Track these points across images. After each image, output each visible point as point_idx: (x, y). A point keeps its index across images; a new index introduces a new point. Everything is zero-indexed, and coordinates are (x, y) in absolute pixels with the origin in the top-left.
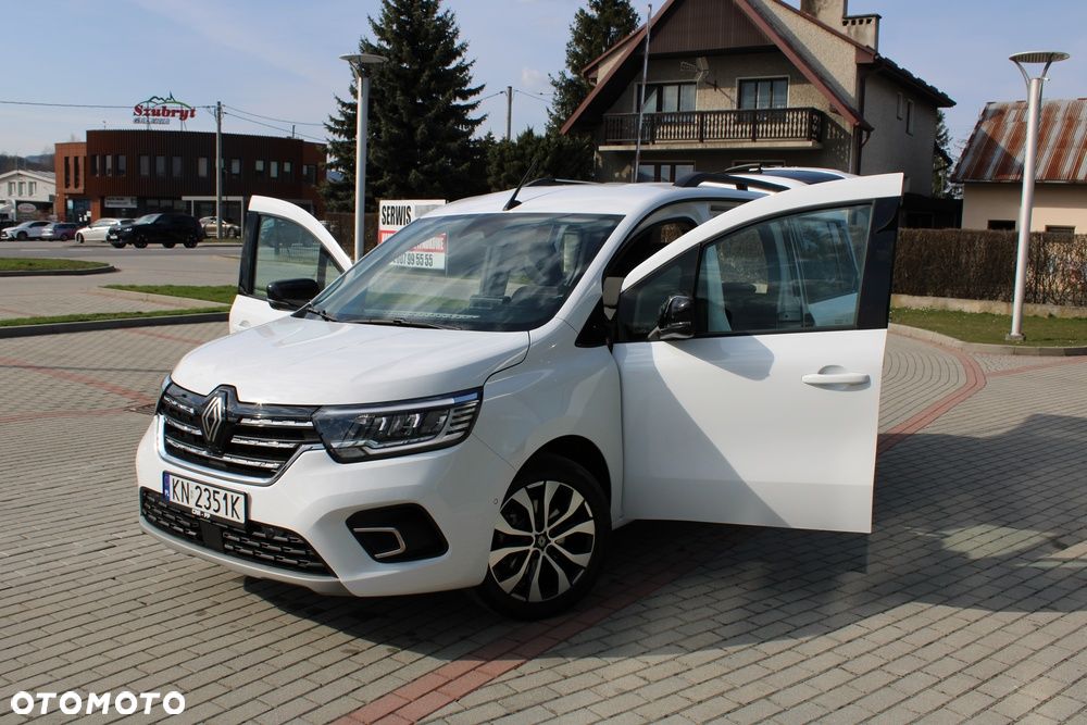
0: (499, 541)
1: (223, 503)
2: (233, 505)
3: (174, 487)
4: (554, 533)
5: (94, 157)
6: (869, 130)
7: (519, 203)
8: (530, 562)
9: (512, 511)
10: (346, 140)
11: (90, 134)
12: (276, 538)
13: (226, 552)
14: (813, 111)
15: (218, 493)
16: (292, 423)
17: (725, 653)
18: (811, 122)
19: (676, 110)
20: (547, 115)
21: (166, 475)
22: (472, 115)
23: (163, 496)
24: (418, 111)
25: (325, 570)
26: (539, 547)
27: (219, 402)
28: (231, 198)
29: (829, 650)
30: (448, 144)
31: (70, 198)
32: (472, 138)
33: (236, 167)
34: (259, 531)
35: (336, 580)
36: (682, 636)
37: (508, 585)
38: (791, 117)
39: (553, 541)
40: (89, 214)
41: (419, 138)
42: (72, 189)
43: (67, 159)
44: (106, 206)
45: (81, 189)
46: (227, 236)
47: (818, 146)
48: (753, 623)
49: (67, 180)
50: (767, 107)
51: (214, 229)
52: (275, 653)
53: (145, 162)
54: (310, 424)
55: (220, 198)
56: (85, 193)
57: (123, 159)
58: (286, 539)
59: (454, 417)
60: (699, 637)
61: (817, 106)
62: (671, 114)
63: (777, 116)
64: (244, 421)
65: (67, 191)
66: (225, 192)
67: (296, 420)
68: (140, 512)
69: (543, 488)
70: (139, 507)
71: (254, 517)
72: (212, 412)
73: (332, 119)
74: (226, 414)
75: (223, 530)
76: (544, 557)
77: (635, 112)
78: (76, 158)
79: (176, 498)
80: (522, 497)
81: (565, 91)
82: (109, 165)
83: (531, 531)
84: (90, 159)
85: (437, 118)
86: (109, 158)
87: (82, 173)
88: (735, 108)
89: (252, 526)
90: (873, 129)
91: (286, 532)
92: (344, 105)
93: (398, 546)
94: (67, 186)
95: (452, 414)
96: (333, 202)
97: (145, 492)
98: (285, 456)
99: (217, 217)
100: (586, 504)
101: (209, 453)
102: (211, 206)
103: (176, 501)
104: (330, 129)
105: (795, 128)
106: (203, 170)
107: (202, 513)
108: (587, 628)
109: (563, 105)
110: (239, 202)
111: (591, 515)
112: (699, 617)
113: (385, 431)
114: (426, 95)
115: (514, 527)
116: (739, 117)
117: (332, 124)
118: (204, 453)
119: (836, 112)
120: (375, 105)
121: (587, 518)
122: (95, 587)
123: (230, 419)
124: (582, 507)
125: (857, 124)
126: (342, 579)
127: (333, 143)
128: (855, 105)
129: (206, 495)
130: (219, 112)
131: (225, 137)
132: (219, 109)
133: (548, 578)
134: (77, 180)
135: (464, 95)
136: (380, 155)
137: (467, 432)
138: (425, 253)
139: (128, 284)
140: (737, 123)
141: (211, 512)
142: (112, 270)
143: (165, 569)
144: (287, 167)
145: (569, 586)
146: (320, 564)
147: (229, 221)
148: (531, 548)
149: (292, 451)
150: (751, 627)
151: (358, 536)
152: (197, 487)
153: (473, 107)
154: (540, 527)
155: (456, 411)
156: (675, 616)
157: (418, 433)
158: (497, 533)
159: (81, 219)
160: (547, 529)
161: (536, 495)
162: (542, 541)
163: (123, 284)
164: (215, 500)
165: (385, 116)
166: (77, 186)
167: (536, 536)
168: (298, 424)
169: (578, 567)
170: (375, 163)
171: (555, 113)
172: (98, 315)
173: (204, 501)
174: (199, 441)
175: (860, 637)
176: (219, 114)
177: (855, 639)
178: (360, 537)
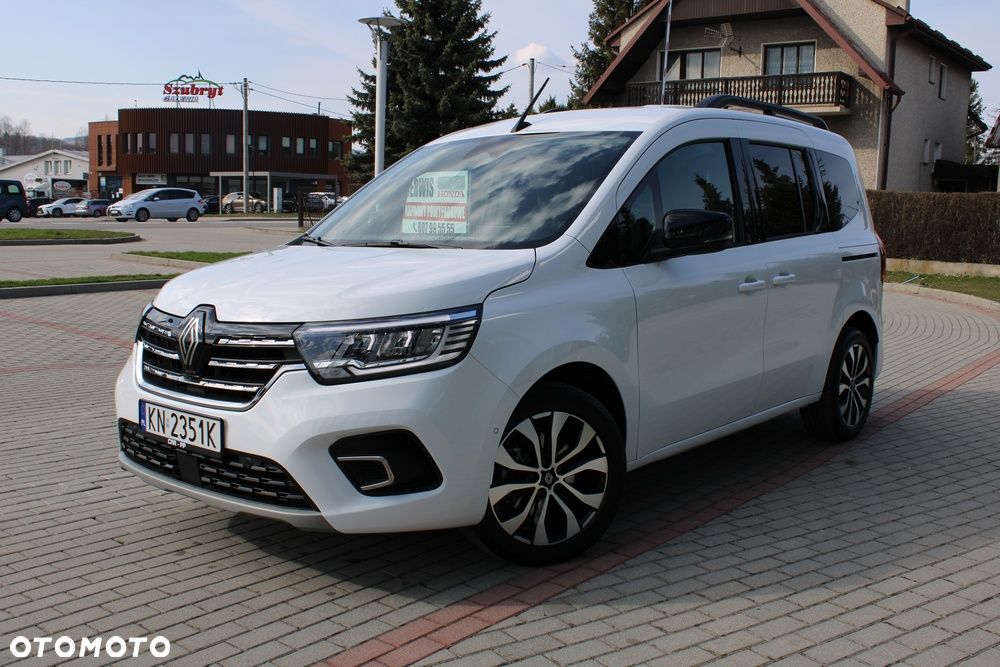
0: (501, 476)
1: (199, 431)
2: (209, 432)
3: (150, 416)
4: (563, 470)
5: (126, 134)
6: (900, 93)
7: (528, 125)
8: (536, 501)
9: (514, 442)
10: (369, 112)
11: (122, 113)
12: (254, 468)
13: (203, 486)
14: (841, 76)
15: (194, 420)
16: (272, 342)
17: (751, 604)
18: (839, 86)
19: (700, 77)
20: (570, 87)
21: (142, 403)
22: (494, 87)
23: (140, 427)
24: (441, 84)
25: (307, 504)
26: (546, 485)
27: (196, 322)
28: (257, 174)
29: (871, 603)
30: (471, 116)
31: (103, 176)
32: (494, 110)
33: (263, 145)
34: (238, 461)
35: (317, 514)
36: (705, 585)
37: (511, 525)
38: (818, 82)
39: (561, 479)
40: (121, 191)
41: (441, 109)
42: (105, 167)
43: (100, 137)
44: (137, 183)
45: (113, 167)
46: (254, 211)
47: (846, 111)
48: (784, 573)
49: (100, 158)
50: (793, 73)
51: (241, 204)
52: (253, 594)
53: (174, 140)
54: (290, 342)
55: (247, 173)
56: (117, 171)
57: (153, 137)
58: (264, 469)
59: (450, 335)
60: (723, 587)
61: (846, 70)
62: (695, 82)
63: (803, 81)
64: (222, 341)
65: (100, 168)
66: (251, 168)
67: (276, 338)
68: (120, 448)
69: (549, 419)
70: (119, 441)
71: (231, 445)
72: (189, 335)
73: (355, 92)
74: (203, 335)
75: (200, 461)
76: (551, 496)
77: (658, 80)
78: (109, 137)
79: (152, 428)
80: (526, 428)
81: (589, 63)
82: (140, 144)
83: (537, 467)
84: (122, 137)
85: (460, 90)
86: (140, 136)
87: (114, 151)
88: (760, 74)
89: (229, 455)
90: (904, 93)
91: (264, 461)
92: (367, 77)
93: (386, 477)
94: (100, 164)
95: (447, 331)
96: (356, 175)
97: (124, 423)
98: (264, 377)
99: (244, 192)
100: (598, 439)
101: (186, 378)
102: (238, 182)
103: (152, 431)
104: (354, 102)
105: (822, 93)
106: (231, 148)
107: (178, 442)
108: (597, 575)
109: (586, 77)
110: (265, 178)
111: (604, 452)
112: (723, 566)
113: (373, 351)
114: (449, 67)
115: (518, 462)
116: (764, 83)
117: (355, 97)
118: (181, 379)
119: (865, 76)
120: (398, 76)
121: (599, 455)
122: (73, 526)
123: (208, 341)
124: (593, 442)
125: (887, 87)
126: (325, 513)
127: (356, 116)
128: (884, 69)
129: (181, 423)
130: (245, 88)
131: (252, 114)
132: (246, 85)
133: (556, 520)
134: (109, 158)
135: (487, 67)
136: (403, 127)
137: (464, 352)
138: (446, 223)
139: (152, 250)
140: (764, 89)
141: (187, 441)
142: (138, 239)
143: (149, 509)
144: (313, 143)
145: (579, 529)
146: (301, 497)
147: (256, 196)
148: (537, 486)
149: (271, 373)
150: (783, 577)
151: (343, 466)
152: (173, 415)
153: (495, 78)
154: (547, 462)
155: (451, 329)
156: (696, 564)
157: (411, 353)
158: (498, 467)
159: (113, 196)
160: (555, 465)
161: (543, 427)
162: (549, 479)
163: (146, 251)
164: (191, 428)
165: (407, 88)
166: (109, 163)
167: (542, 472)
168: (278, 343)
169: (590, 509)
170: (398, 135)
171: (578, 85)
172: (117, 277)
173: (179, 431)
174: (175, 366)
175: (907, 590)
176: (246, 90)
177: (900, 592)
178: (345, 467)
